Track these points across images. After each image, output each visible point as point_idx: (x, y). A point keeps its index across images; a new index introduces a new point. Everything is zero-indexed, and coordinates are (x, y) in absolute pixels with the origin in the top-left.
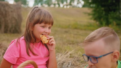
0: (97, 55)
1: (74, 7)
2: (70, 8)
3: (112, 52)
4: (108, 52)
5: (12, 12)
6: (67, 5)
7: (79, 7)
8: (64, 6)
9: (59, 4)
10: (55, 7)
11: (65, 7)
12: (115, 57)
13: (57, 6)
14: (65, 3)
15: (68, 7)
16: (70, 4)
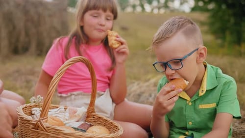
0: (180, 55)
1: (173, 11)
2: (165, 13)
3: (197, 49)
4: (192, 50)
5: (50, 16)
6: (159, 8)
7: (184, 12)
8: (152, 10)
9: (142, 6)
10: (135, 11)
11: (156, 11)
12: (201, 55)
13: (139, 9)
14: (155, 4)
15: (162, 11)
16: (166, 6)
